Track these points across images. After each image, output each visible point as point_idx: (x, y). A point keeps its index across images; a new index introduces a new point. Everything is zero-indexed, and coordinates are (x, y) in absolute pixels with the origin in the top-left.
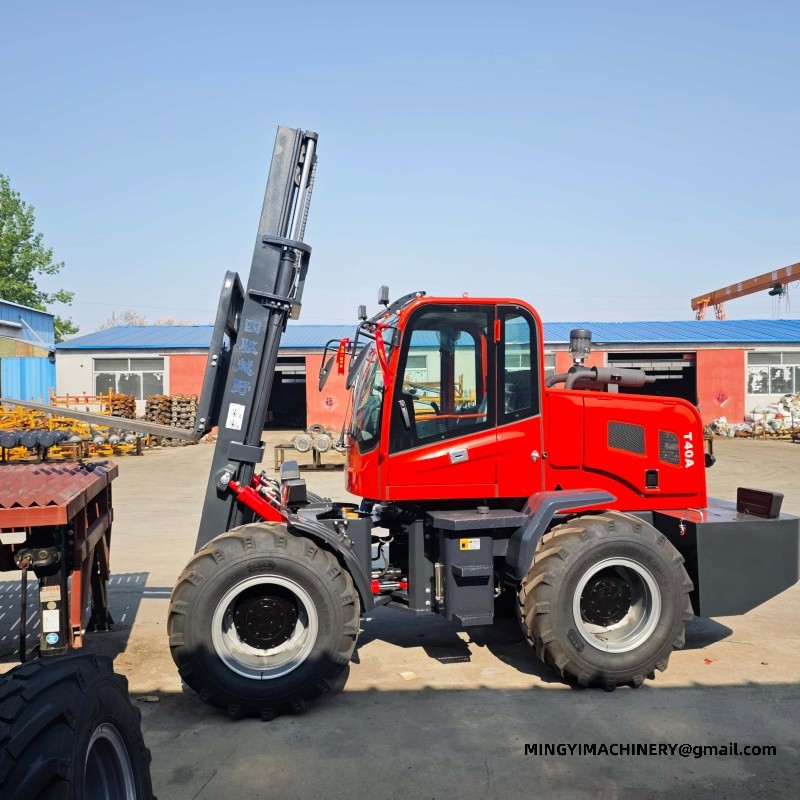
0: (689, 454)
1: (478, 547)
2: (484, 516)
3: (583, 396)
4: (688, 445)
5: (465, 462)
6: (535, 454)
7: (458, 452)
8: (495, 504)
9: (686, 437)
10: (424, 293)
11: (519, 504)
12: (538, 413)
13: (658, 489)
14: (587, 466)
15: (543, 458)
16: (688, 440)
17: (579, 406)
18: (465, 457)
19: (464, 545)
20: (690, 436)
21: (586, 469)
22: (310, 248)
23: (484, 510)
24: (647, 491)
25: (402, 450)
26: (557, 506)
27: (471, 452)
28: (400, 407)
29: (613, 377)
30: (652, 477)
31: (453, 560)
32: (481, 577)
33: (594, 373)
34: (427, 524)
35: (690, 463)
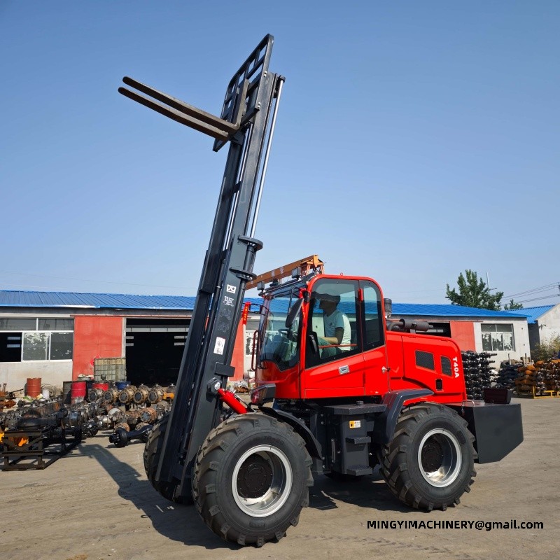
0: (456, 370)
1: (359, 426)
2: (362, 406)
3: (402, 335)
4: (456, 365)
5: (348, 373)
6: (384, 368)
7: (343, 367)
8: (368, 400)
9: (454, 359)
11: (378, 400)
12: (383, 344)
13: (443, 391)
14: (406, 377)
15: (388, 371)
16: (455, 361)
18: (347, 371)
19: (352, 425)
20: (456, 359)
23: (361, 402)
24: (438, 391)
25: (312, 366)
26: (405, 398)
27: (350, 367)
28: (311, 338)
29: (413, 325)
30: (439, 384)
31: (345, 435)
32: (360, 444)
33: (402, 323)
34: (322, 415)
35: (457, 375)
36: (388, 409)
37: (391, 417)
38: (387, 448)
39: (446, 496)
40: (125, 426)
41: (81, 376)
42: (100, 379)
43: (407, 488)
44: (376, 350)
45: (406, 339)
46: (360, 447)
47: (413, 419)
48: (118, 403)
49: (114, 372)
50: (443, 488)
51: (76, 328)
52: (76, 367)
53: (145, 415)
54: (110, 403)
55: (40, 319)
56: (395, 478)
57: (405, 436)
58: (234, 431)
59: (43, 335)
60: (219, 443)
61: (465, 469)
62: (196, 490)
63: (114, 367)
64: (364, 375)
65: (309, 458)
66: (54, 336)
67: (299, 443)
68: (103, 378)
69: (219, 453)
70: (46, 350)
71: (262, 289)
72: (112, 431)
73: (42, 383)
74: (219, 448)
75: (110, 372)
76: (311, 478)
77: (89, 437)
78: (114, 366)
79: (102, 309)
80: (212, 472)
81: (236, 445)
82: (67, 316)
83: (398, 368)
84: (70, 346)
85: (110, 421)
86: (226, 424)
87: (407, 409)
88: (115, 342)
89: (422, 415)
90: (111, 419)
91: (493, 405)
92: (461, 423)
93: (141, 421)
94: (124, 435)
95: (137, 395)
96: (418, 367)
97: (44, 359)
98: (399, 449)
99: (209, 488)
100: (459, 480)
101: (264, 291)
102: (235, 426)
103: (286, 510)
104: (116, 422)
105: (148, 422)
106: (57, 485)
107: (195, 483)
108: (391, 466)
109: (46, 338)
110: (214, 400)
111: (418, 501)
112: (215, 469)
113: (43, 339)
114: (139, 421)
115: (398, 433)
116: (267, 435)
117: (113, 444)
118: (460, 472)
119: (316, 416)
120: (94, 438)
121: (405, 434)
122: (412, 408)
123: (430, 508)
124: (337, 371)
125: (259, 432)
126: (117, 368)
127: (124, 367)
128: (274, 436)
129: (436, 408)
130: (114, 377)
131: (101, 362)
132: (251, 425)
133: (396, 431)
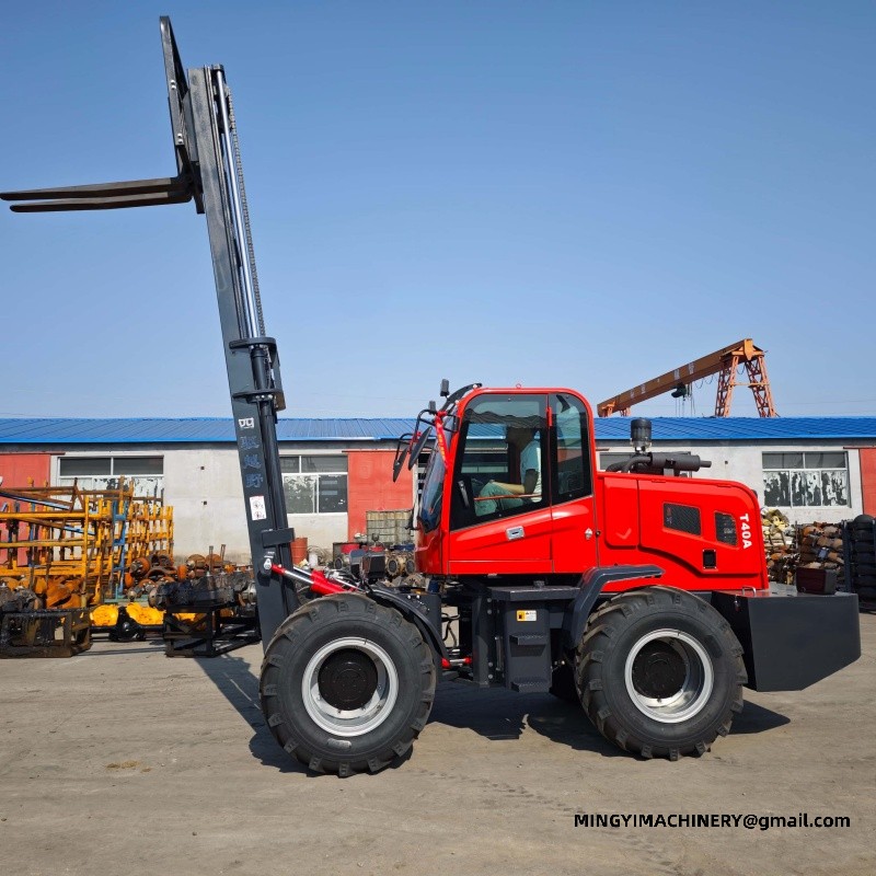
0: (746, 535)
1: (535, 619)
2: (540, 590)
3: (637, 480)
4: (745, 527)
5: (522, 538)
6: (589, 532)
7: (514, 529)
8: (553, 580)
9: (742, 518)
10: (480, 385)
11: (572, 579)
12: (589, 493)
13: (716, 570)
14: (643, 546)
15: (597, 536)
16: (744, 521)
17: (633, 490)
18: (521, 534)
19: (520, 617)
20: (746, 517)
21: (642, 548)
23: (540, 583)
24: (705, 570)
25: (462, 527)
27: (526, 529)
28: (459, 487)
29: (668, 462)
30: (710, 557)
31: (511, 631)
32: (537, 646)
33: (648, 459)
34: (489, 600)
35: (747, 544)
36: (580, 595)
39: (676, 737)
41: (358, 535)
42: (370, 540)
43: (602, 717)
44: (579, 503)
45: (647, 486)
46: (534, 650)
47: (619, 611)
50: (673, 725)
51: (350, 468)
52: (352, 522)
55: (303, 457)
59: (309, 479)
63: (393, 524)
64: (551, 542)
66: (322, 479)
68: (376, 539)
70: (313, 499)
73: (309, 544)
75: (388, 530)
76: (432, 690)
78: (393, 522)
79: (384, 442)
80: (273, 669)
82: (338, 452)
83: (629, 531)
84: (343, 493)
88: (404, 487)
89: (638, 605)
92: (714, 622)
96: (666, 530)
97: (311, 512)
99: (267, 689)
100: (705, 715)
109: (312, 483)
111: (622, 740)
113: (308, 485)
116: (358, 623)
118: (709, 702)
119: (479, 601)
122: (626, 594)
124: (503, 534)
126: (396, 526)
130: (393, 539)
131: (375, 516)
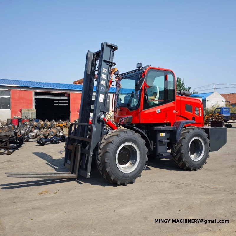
0: (201, 113)
1: (164, 135)
2: (165, 127)
3: (180, 97)
4: (201, 111)
6: (174, 111)
7: (158, 110)
8: (169, 124)
12: (174, 100)
14: (181, 115)
15: (176, 112)
17: (179, 100)
18: (160, 112)
19: (161, 135)
20: (201, 108)
22: (117, 46)
23: (165, 125)
25: (146, 109)
26: (184, 124)
27: (161, 110)
28: (145, 96)
29: (184, 93)
30: (194, 118)
31: (159, 139)
33: (179, 92)
34: (147, 131)
35: (201, 115)
36: (177, 128)
37: (178, 131)
38: (176, 144)
39: (198, 165)
40: (42, 137)
41: (15, 116)
42: (24, 118)
43: (184, 161)
45: (182, 99)
46: (164, 144)
48: (36, 127)
49: (31, 115)
51: (11, 95)
52: (12, 113)
53: (51, 132)
54: (33, 127)
56: (178, 156)
57: (184, 139)
58: (117, 135)
60: (111, 140)
61: (206, 154)
62: (99, 161)
64: (166, 114)
65: (147, 149)
67: (143, 142)
68: (26, 117)
69: (111, 144)
71: (118, 74)
72: (36, 139)
74: (111, 142)
75: (29, 115)
77: (26, 141)
78: (31, 112)
79: (23, 87)
80: (107, 153)
81: (118, 141)
84: (9, 103)
85: (35, 135)
86: (112, 132)
87: (185, 128)
88: (30, 102)
89: (191, 131)
90: (36, 134)
91: (215, 128)
92: (205, 135)
93: (50, 135)
94: (44, 140)
95: (45, 124)
96: (186, 111)
98: (182, 144)
99: (106, 160)
100: (203, 158)
101: (119, 75)
102: (117, 133)
103: (137, 170)
104: (38, 135)
105: (53, 136)
106: (20, 161)
107: (99, 157)
108: (177, 152)
110: (101, 123)
111: (187, 166)
112: (109, 152)
114: (49, 135)
115: (181, 138)
117: (39, 144)
118: (204, 155)
120: (28, 142)
121: (184, 138)
122: (186, 128)
123: (192, 169)
124: (155, 112)
125: (128, 136)
126: (32, 113)
127: (35, 113)
128: (133, 139)
129: (196, 128)
130: (31, 117)
131: (24, 110)
132: (124, 133)
133: (181, 137)
